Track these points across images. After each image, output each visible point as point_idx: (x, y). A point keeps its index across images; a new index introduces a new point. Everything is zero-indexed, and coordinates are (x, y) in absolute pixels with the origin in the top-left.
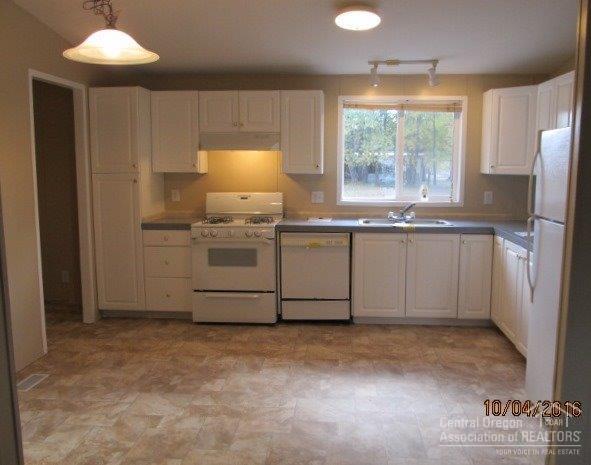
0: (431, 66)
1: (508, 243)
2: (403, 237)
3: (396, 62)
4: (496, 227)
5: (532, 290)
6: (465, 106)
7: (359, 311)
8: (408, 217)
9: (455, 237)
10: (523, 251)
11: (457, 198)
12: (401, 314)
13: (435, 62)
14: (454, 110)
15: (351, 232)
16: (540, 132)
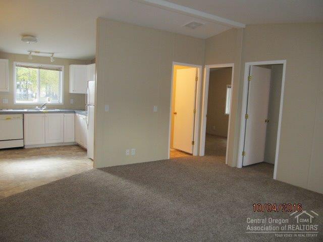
0: (51, 55)
1: (80, 115)
2: (43, 114)
3: (39, 52)
4: (76, 111)
5: (88, 126)
6: (63, 69)
7: (27, 143)
8: (44, 108)
9: (62, 114)
10: (84, 117)
11: (61, 101)
12: (44, 143)
13: (53, 54)
14: (59, 70)
15: (23, 113)
16: (88, 82)
